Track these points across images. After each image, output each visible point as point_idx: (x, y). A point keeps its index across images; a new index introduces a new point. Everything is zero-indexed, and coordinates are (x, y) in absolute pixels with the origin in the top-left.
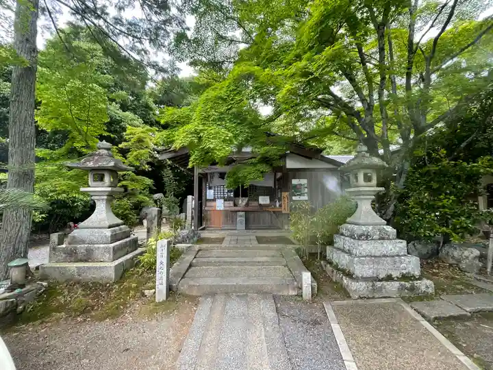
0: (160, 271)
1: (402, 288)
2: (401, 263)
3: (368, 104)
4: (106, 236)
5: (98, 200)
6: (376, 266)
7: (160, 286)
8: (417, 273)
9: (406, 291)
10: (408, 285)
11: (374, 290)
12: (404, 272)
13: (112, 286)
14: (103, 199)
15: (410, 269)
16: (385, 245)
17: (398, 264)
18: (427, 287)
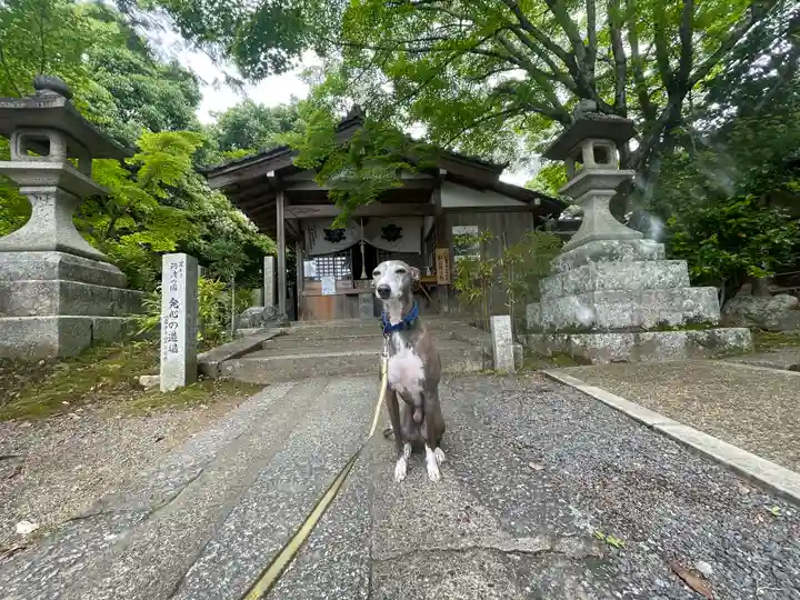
0: (170, 321)
1: (692, 343)
2: (684, 298)
3: (587, 49)
4: (47, 265)
5: (33, 194)
6: (636, 306)
7: (171, 356)
8: (715, 316)
9: (701, 347)
10: (703, 335)
11: (639, 348)
12: (691, 315)
13: (52, 364)
14: (47, 194)
15: (701, 308)
16: (648, 270)
17: (677, 301)
18: (739, 338)
